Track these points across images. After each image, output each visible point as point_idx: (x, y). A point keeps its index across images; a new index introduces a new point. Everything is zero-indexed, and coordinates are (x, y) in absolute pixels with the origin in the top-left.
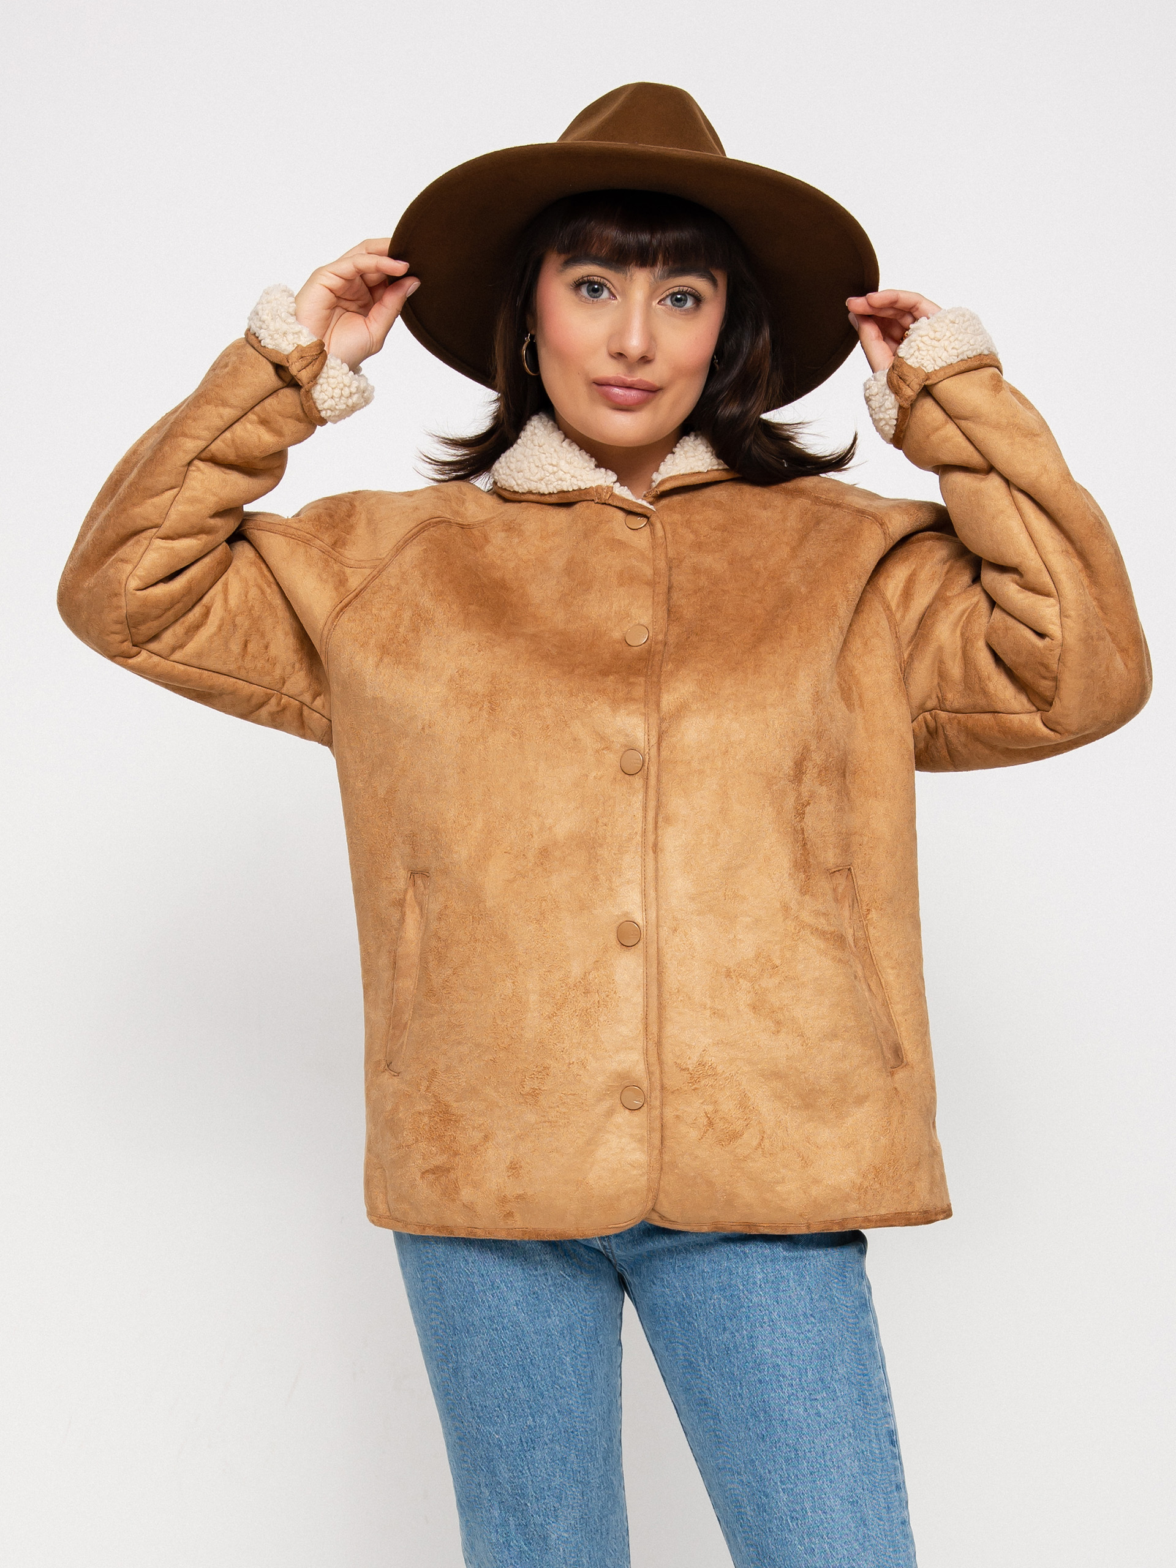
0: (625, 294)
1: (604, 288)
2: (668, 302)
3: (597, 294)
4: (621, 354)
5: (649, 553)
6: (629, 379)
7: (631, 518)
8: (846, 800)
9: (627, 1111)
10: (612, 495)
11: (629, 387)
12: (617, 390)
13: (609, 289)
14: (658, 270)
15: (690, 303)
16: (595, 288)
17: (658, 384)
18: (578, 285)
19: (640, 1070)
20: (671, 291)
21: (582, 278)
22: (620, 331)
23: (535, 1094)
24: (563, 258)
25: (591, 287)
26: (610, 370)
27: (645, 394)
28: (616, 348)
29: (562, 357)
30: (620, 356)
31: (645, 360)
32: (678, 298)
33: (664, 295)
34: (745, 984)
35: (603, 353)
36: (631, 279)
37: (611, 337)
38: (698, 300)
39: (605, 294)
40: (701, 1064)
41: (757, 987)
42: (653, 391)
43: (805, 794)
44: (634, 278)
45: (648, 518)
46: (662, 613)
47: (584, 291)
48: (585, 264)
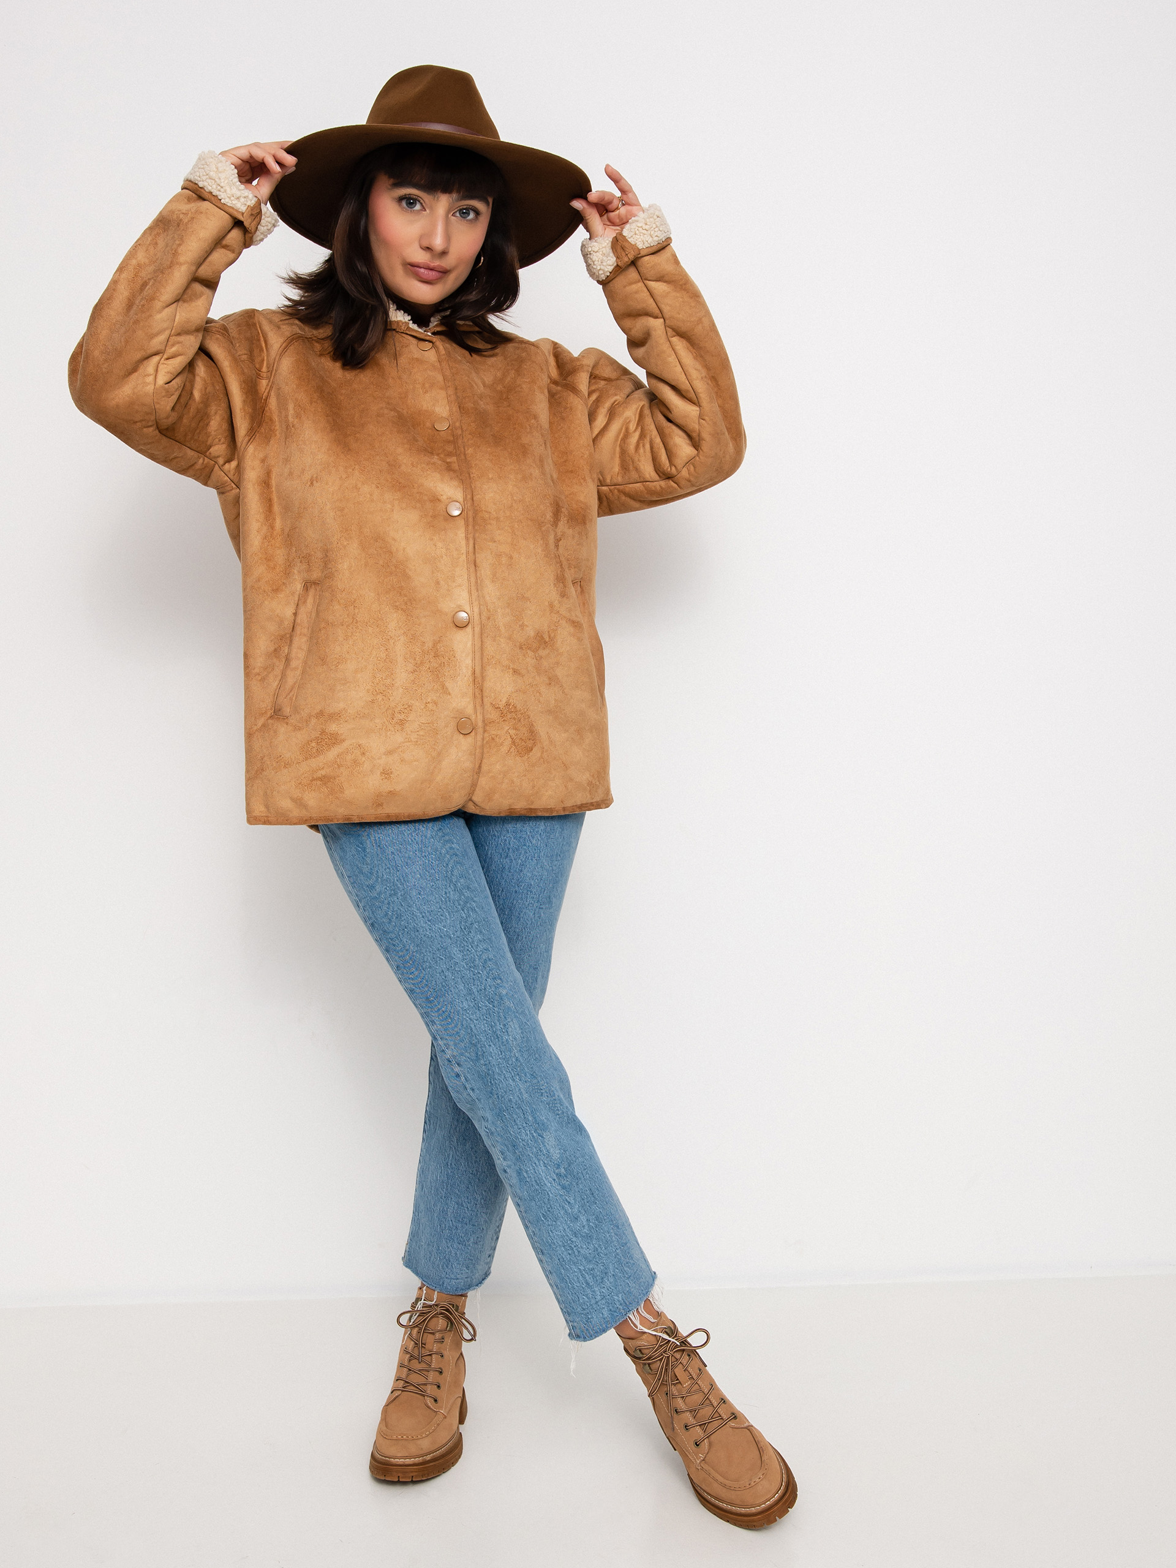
0: (431, 209)
1: (417, 202)
2: (458, 214)
3: (412, 206)
4: (428, 248)
5: (437, 364)
6: (432, 265)
7: (422, 344)
8: (584, 538)
9: (461, 735)
10: (408, 328)
11: (432, 269)
12: (422, 270)
13: (421, 204)
14: (455, 195)
15: (472, 215)
16: (410, 201)
17: (448, 268)
18: (401, 199)
19: (469, 710)
20: (461, 208)
21: (405, 195)
22: (429, 233)
23: (402, 723)
24: (392, 181)
25: (408, 201)
26: (421, 257)
27: (441, 274)
28: (425, 244)
29: (386, 243)
30: (428, 249)
31: (444, 253)
32: (464, 212)
33: (456, 210)
34: (530, 653)
35: (416, 246)
36: (438, 199)
37: (421, 237)
38: (477, 213)
39: (418, 207)
40: (508, 704)
41: (537, 655)
42: (445, 272)
43: (559, 534)
44: (440, 199)
45: (433, 343)
46: (455, 409)
47: (404, 203)
48: (408, 187)
